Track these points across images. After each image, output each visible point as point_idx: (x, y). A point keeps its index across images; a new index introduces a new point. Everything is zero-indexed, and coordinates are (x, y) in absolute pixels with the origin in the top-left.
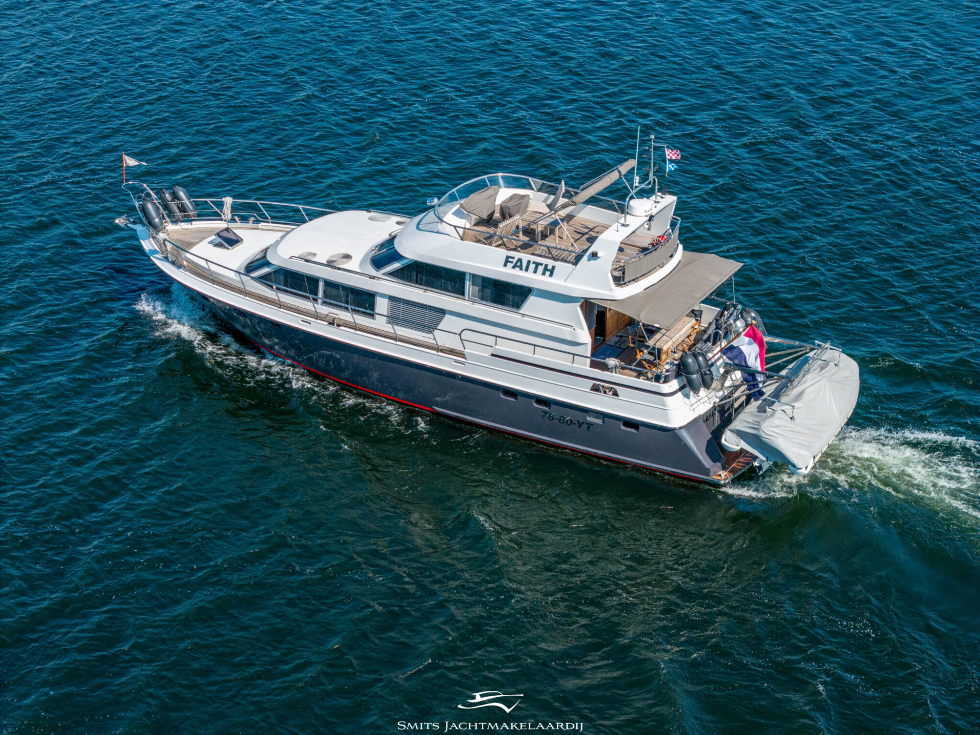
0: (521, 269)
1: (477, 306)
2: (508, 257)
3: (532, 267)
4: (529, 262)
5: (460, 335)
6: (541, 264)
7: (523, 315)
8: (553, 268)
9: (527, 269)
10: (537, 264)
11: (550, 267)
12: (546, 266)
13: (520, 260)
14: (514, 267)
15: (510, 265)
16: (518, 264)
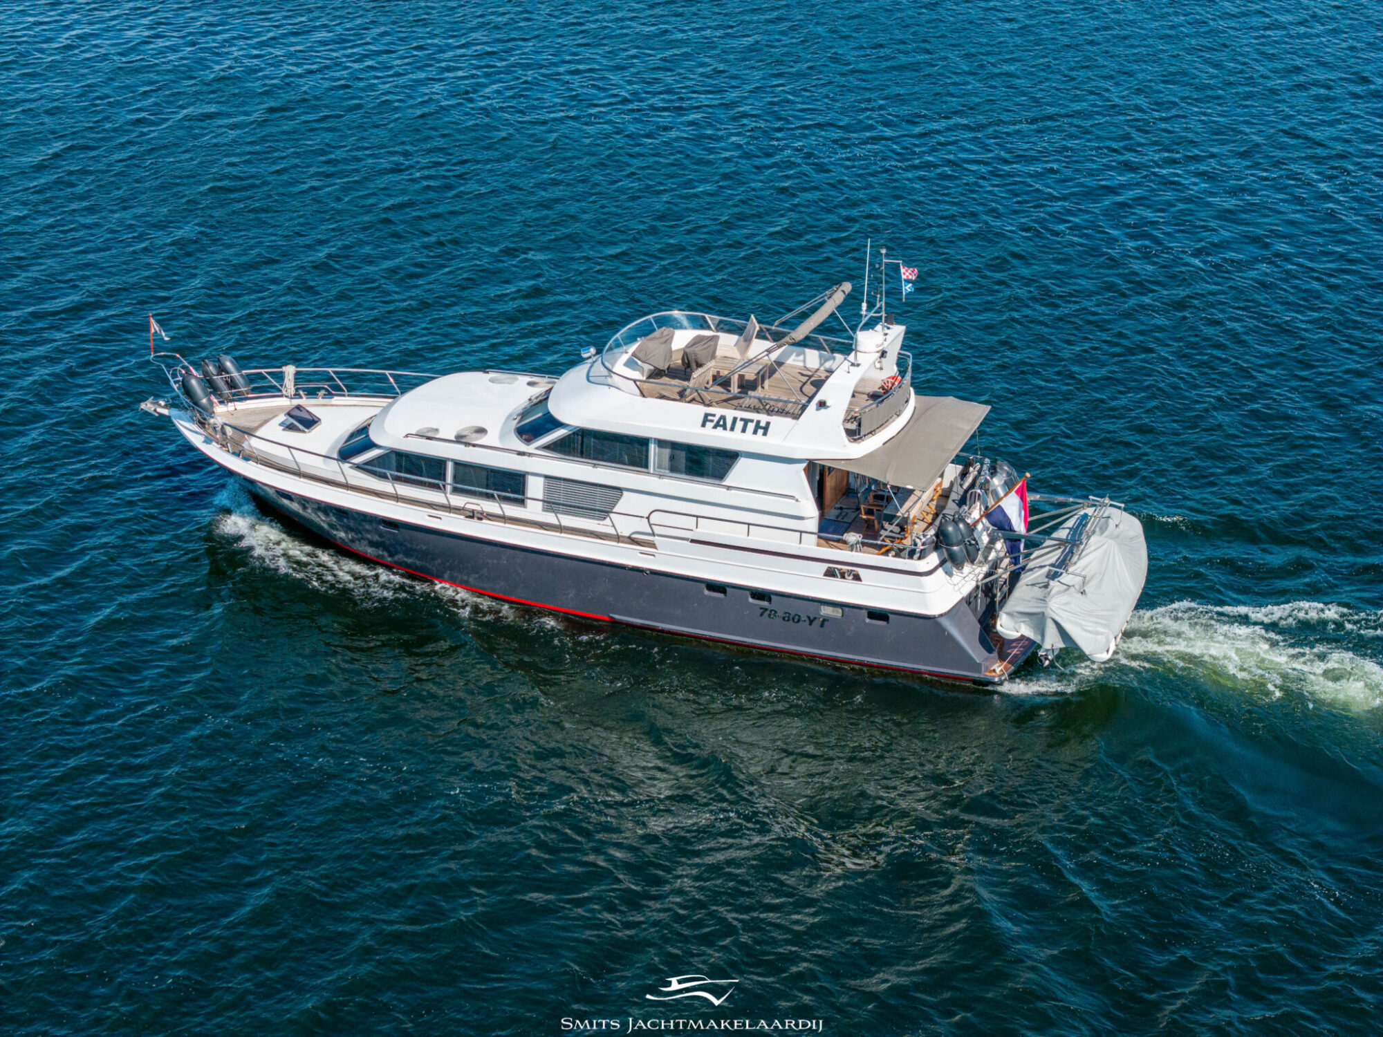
0: (725, 428)
1: (666, 481)
2: (706, 415)
3: (740, 425)
4: (735, 420)
5: (648, 518)
6: (752, 421)
7: (729, 488)
8: (768, 424)
9: (732, 429)
10: (746, 422)
11: (763, 424)
12: (758, 422)
13: (723, 418)
14: (715, 427)
15: (710, 425)
16: (721, 423)
